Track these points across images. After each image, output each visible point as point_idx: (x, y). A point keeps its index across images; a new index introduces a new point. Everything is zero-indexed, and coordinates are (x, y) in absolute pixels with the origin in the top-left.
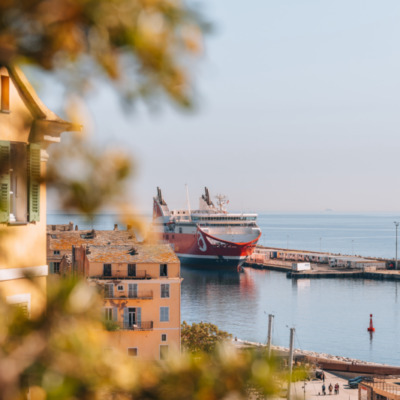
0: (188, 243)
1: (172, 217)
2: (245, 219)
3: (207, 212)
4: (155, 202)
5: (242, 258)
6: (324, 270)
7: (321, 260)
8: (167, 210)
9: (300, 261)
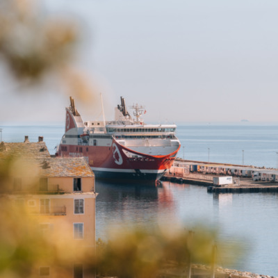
0: (103, 156)
1: (86, 128)
2: (163, 130)
3: (123, 123)
4: (68, 112)
5: (160, 171)
6: (247, 184)
7: (244, 174)
8: (80, 121)
9: (222, 175)
